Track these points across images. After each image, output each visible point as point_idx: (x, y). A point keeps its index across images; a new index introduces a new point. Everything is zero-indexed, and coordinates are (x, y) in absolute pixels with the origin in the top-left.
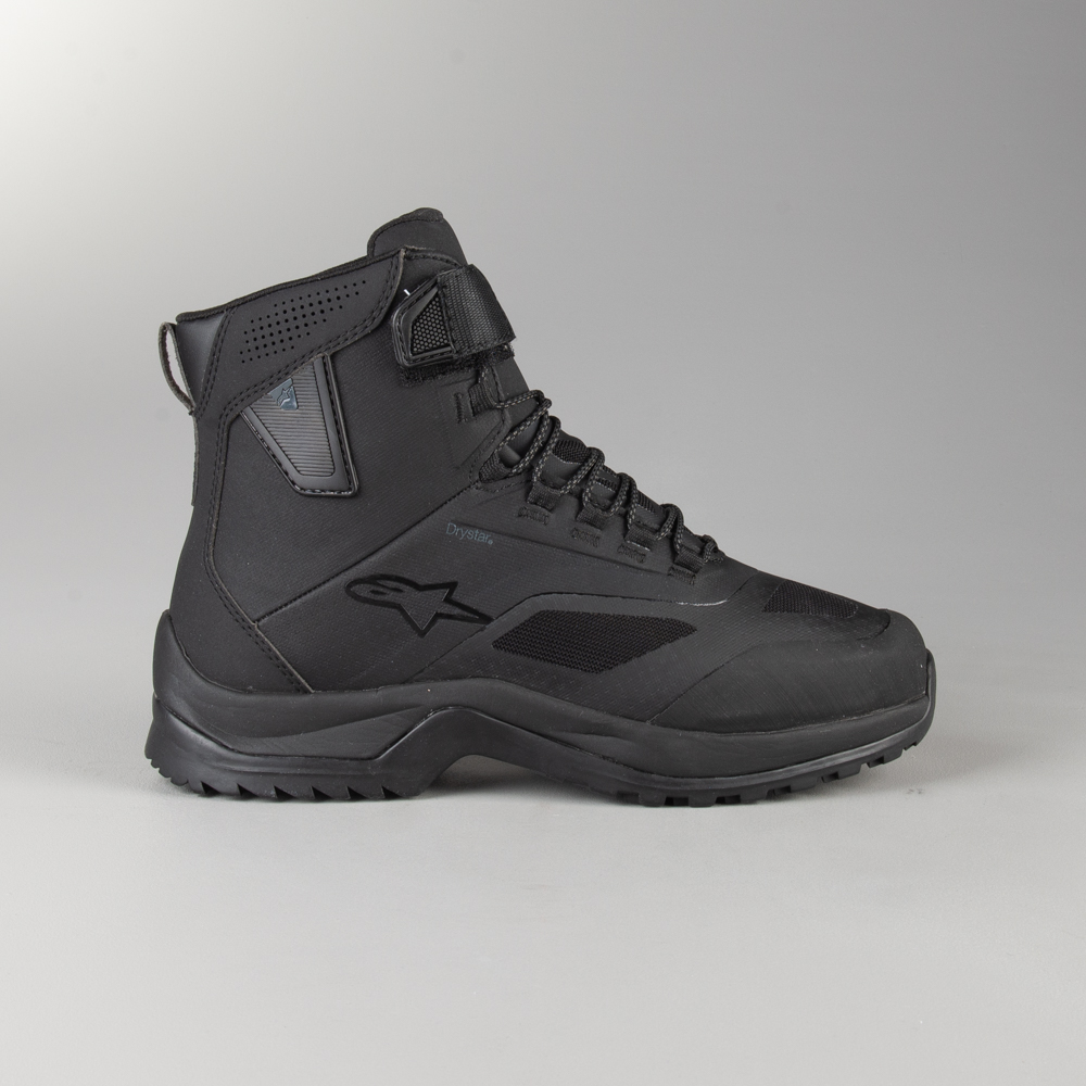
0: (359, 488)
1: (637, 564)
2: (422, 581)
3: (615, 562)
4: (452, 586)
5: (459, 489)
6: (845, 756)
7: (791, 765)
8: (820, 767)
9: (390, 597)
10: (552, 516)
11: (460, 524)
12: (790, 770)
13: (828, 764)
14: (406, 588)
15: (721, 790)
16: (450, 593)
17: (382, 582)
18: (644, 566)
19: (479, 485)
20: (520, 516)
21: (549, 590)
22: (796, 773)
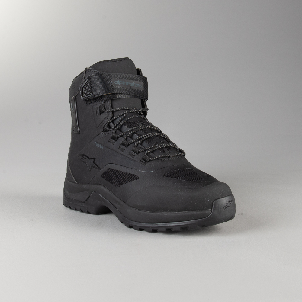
0: (80, 131)
1: (132, 158)
2: (90, 157)
3: (127, 157)
4: (94, 159)
5: (98, 133)
6: (174, 224)
7: (158, 223)
8: (166, 225)
9: (84, 160)
10: (116, 142)
11: (97, 143)
12: (158, 225)
13: (168, 225)
14: (87, 158)
15: (141, 227)
16: (94, 161)
17: (83, 156)
18: (133, 159)
19: (103, 132)
20: (108, 142)
21: (111, 163)
22: (159, 226)
